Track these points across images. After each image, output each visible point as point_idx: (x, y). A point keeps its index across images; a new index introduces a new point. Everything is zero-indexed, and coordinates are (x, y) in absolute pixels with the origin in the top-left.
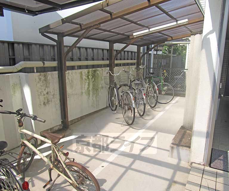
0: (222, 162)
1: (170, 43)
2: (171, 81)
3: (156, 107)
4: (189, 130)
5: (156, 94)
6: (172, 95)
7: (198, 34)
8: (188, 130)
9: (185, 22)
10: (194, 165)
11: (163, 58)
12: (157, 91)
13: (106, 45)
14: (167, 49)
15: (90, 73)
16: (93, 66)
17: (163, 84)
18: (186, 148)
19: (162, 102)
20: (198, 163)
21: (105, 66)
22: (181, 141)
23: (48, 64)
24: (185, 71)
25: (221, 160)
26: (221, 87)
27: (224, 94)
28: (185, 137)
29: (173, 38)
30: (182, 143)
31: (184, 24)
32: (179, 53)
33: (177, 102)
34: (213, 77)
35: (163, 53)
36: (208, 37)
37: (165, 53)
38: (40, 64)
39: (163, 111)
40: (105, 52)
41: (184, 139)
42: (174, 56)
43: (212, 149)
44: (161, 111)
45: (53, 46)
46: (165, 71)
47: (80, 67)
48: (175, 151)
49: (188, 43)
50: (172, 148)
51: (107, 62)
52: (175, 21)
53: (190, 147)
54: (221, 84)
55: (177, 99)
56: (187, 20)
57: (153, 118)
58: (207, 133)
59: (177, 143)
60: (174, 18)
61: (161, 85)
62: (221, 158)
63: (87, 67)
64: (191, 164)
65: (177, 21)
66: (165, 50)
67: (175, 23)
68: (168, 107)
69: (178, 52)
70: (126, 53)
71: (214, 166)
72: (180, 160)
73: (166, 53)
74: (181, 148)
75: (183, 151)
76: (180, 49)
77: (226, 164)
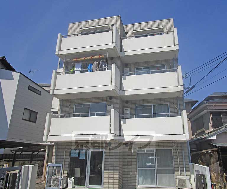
13: (31, 153)
15: (23, 163)
16: (24, 161)
21: (29, 160)
23: (11, 159)
38: (8, 159)
40: (30, 156)
45: (12, 154)
47: (19, 161)
51: (30, 159)
63: (22, 161)
70: (38, 156)
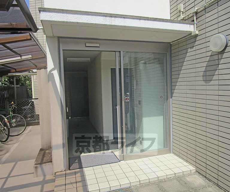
0: (77, 164)
1: (14, 74)
2: (20, 111)
3: (8, 140)
4: (48, 150)
5: (7, 127)
6: (24, 126)
7: (42, 68)
8: (46, 150)
9: (29, 58)
10: (57, 174)
11: (5, 90)
12: (8, 123)
14: (6, 79)
17: (12, 116)
18: (48, 163)
19: (14, 135)
20: (60, 171)
22: (42, 159)
24: (33, 100)
25: (76, 163)
26: (67, 111)
27: (71, 116)
28: (46, 155)
29: (17, 70)
30: (44, 161)
31: (28, 59)
32: (22, 83)
33: (30, 131)
35: (2, 84)
36: (52, 72)
37: (5, 84)
39: (17, 143)
41: (45, 158)
42: (18, 87)
43: (69, 158)
44: (15, 143)
46: (13, 102)
48: (39, 170)
49: (32, 75)
50: (36, 167)
52: (19, 56)
53: (51, 162)
54: (67, 108)
55: (30, 128)
56: (30, 56)
57: (7, 152)
58: (63, 144)
59: (40, 162)
60: (18, 53)
61: (10, 117)
62: (77, 161)
64: (55, 174)
65: (21, 56)
66: (5, 80)
67: (19, 58)
68: (21, 138)
69: (20, 82)
71: (73, 168)
72: (45, 176)
73: (7, 84)
74: (44, 164)
75: (46, 167)
76: (23, 79)
77: (80, 164)
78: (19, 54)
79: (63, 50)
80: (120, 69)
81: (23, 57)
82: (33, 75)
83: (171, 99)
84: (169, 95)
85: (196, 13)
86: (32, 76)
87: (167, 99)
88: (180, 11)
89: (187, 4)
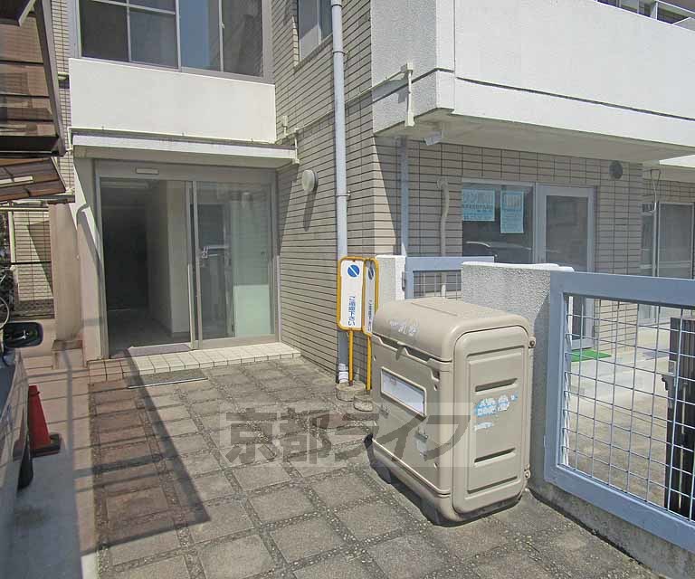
9: (27, 181)
18: (75, 350)
20: (95, 359)
30: (69, 346)
34: (95, 259)
36: (83, 212)
48: (61, 359)
49: (10, 210)
53: (81, 348)
56: (31, 178)
65: (13, 177)
67: (10, 181)
74: (68, 351)
75: (72, 354)
78: (12, 175)
79: (101, 178)
80: (192, 206)
81: (16, 180)
82: (12, 211)
83: (278, 257)
84: (275, 250)
85: (297, 134)
86: (10, 213)
87: (272, 257)
88: (283, 126)
89: (292, 117)
